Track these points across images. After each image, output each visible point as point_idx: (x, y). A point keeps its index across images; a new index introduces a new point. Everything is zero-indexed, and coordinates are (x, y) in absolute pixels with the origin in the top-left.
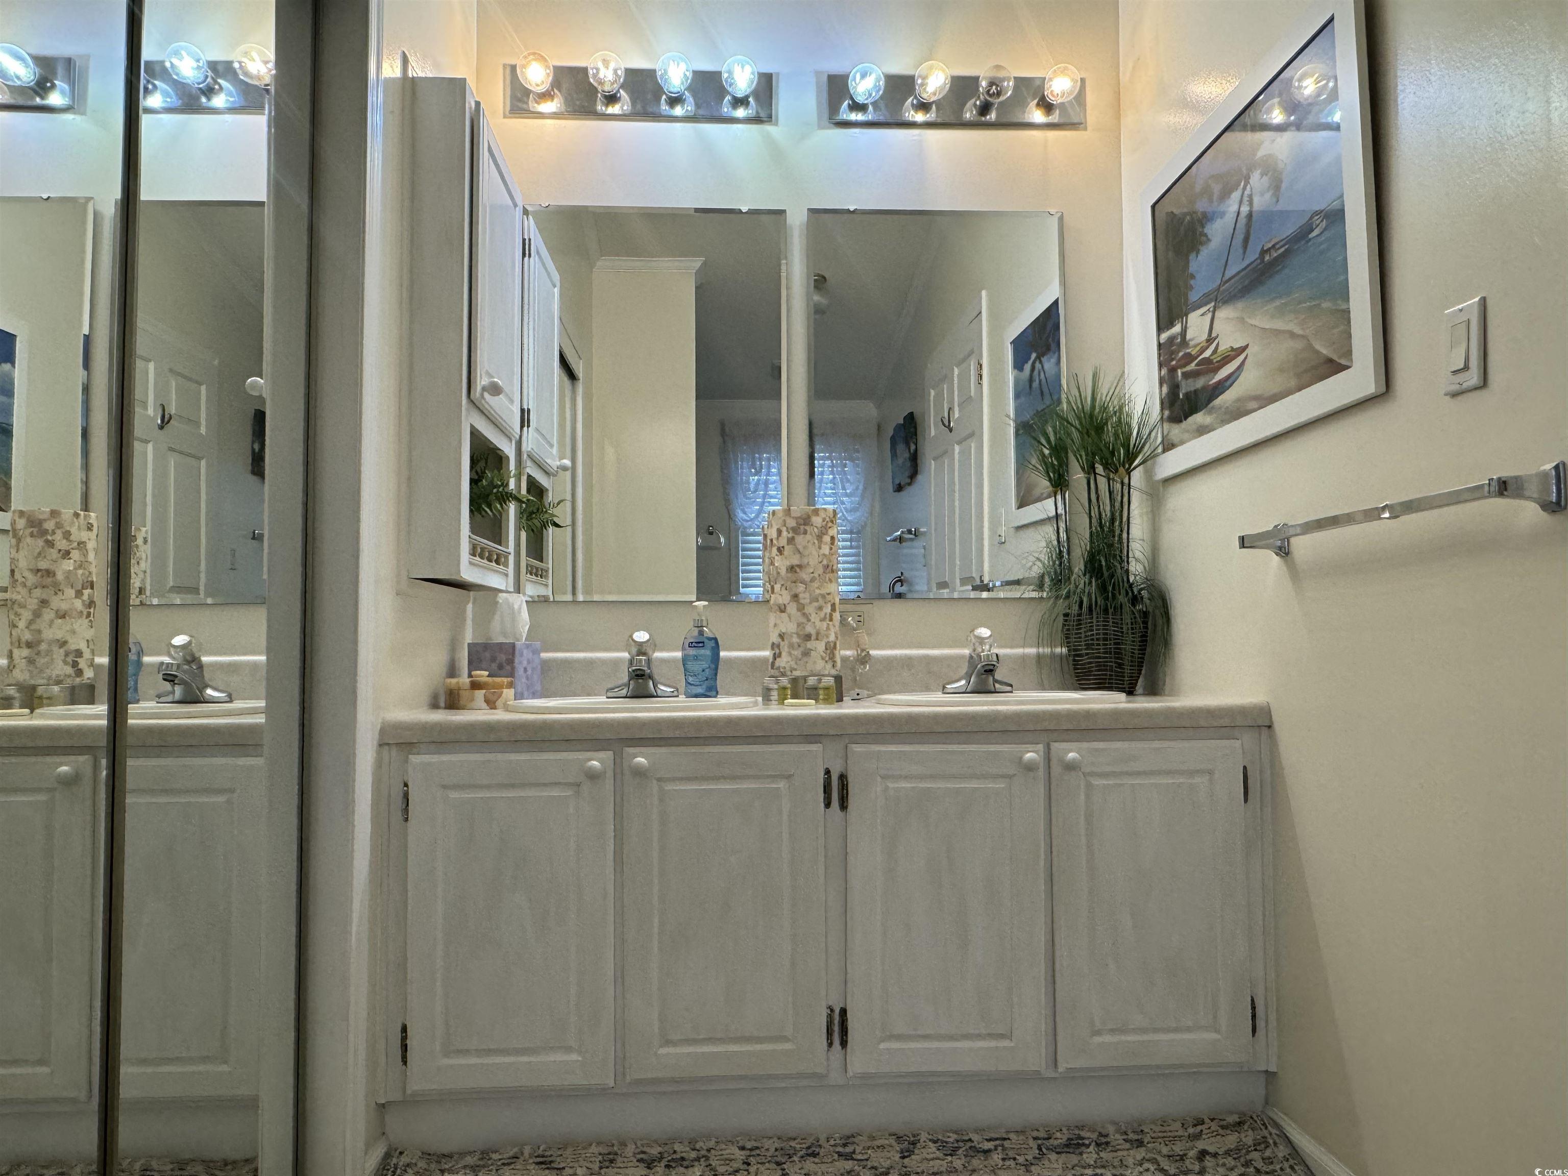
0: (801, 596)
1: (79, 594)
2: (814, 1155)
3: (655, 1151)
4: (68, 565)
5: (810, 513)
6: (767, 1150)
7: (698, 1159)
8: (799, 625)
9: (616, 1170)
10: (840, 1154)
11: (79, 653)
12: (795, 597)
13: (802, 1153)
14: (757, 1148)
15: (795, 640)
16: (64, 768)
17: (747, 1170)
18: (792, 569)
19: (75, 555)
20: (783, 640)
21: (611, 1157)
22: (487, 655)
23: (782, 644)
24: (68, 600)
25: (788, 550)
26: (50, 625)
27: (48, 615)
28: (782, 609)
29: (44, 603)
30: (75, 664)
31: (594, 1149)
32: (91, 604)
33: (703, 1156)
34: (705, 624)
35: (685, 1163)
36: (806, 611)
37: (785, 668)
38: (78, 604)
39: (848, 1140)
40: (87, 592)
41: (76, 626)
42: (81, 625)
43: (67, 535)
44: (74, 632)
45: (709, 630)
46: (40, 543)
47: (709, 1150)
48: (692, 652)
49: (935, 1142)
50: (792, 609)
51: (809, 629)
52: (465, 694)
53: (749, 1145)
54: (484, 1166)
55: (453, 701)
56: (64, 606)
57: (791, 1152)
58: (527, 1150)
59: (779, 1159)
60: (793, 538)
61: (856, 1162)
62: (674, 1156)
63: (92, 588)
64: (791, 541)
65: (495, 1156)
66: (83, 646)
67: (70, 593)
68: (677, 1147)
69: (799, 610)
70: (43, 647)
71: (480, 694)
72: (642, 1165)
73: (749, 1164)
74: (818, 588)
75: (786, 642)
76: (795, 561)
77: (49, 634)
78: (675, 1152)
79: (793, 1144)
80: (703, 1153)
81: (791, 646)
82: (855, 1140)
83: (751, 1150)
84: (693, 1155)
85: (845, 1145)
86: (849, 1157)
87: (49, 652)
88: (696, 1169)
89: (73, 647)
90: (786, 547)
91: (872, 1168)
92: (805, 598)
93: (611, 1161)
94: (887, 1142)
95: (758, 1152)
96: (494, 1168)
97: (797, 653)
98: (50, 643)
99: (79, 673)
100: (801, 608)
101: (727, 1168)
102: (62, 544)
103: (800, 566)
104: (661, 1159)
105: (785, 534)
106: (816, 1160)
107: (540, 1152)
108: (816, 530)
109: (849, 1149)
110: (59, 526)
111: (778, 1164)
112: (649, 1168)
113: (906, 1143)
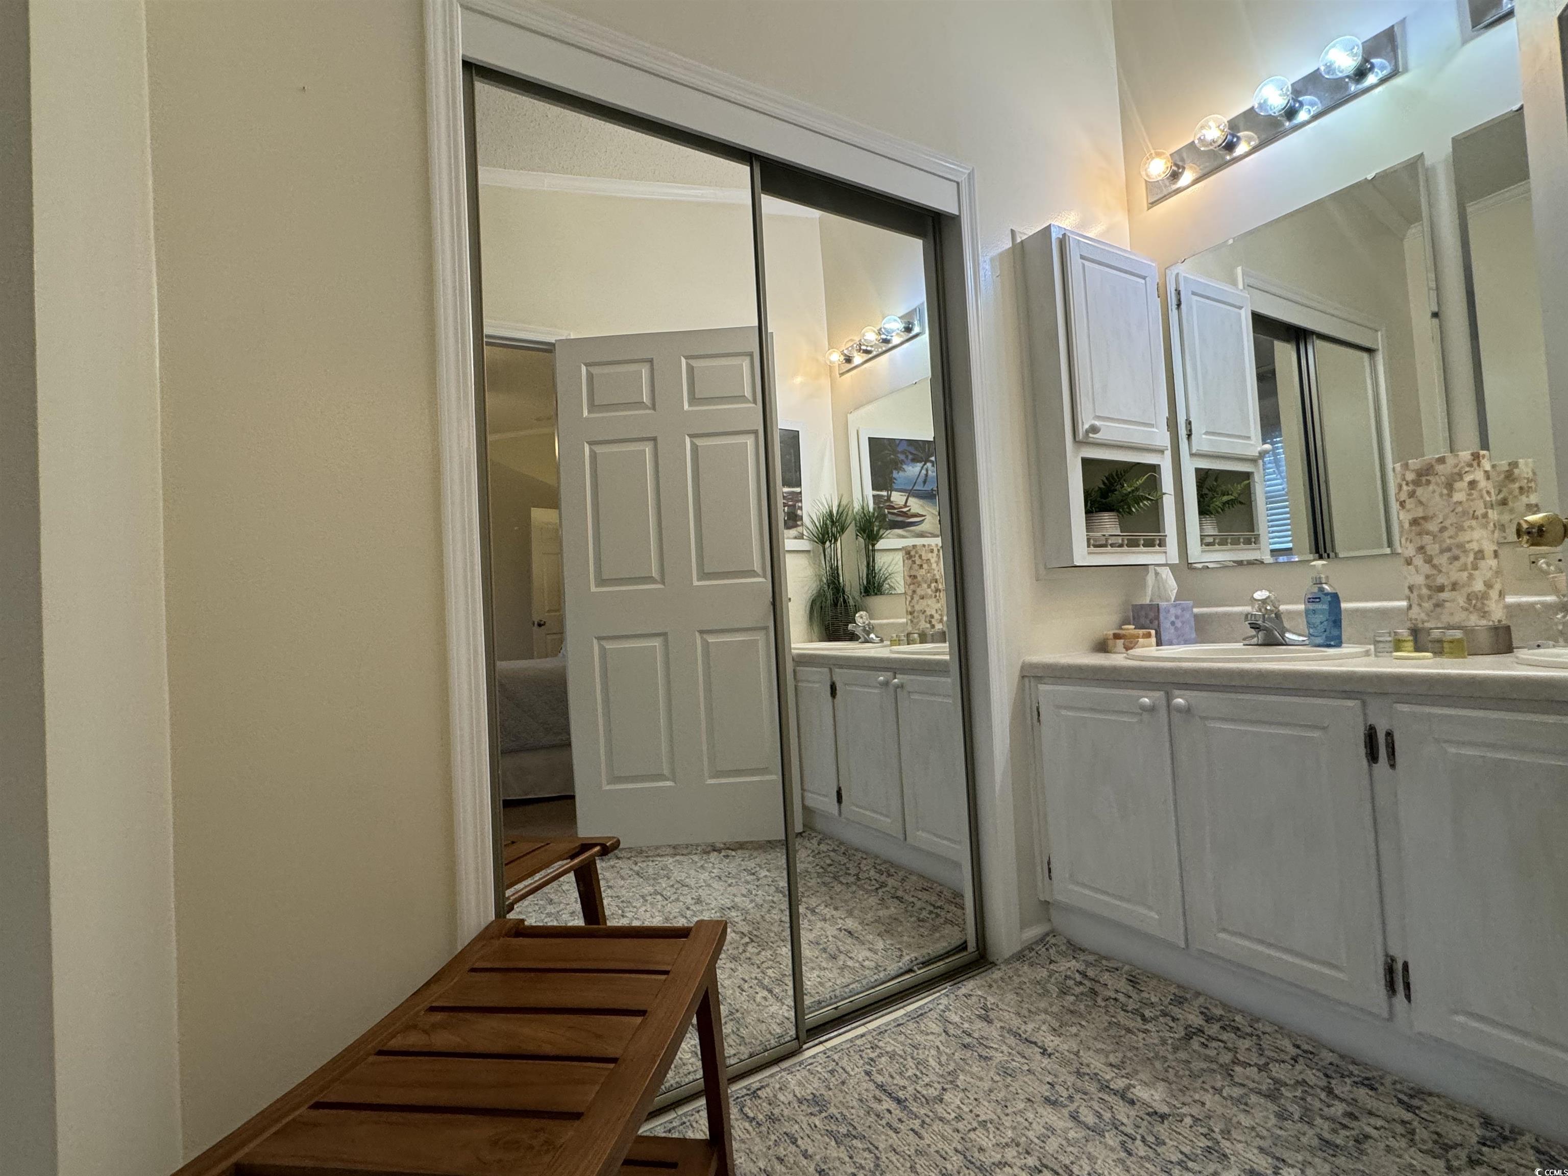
0: (1428, 548)
1: (929, 586)
2: (1373, 1088)
3: (1218, 1012)
4: (923, 572)
5: (1434, 463)
6: (1321, 1060)
7: (1251, 1035)
8: (1427, 577)
9: (1180, 1011)
10: (1400, 1101)
11: (932, 616)
12: (1421, 549)
13: (1356, 1079)
14: (1311, 1053)
15: (1425, 591)
16: (881, 678)
17: (1293, 1066)
18: (1415, 522)
19: (925, 566)
20: (1412, 592)
21: (1181, 1000)
22: (1143, 613)
23: (1412, 596)
24: (924, 589)
25: (1410, 504)
26: (917, 603)
27: (916, 598)
28: (1409, 562)
29: (914, 592)
30: (930, 622)
31: (1173, 989)
32: (937, 590)
33: (1257, 1035)
34: (1324, 581)
35: (1239, 1033)
36: (1435, 561)
37: (1416, 620)
38: (929, 591)
39: (1419, 1093)
40: (933, 585)
41: (929, 602)
42: (931, 602)
43: (920, 557)
44: (928, 605)
45: (1330, 586)
46: (910, 561)
47: (1264, 1033)
48: (1311, 606)
49: (1538, 1151)
50: (1419, 561)
51: (1441, 580)
52: (1111, 643)
53: (1306, 1047)
54: (1094, 966)
55: (1102, 647)
56: (923, 593)
57: (1346, 1073)
58: (1127, 968)
59: (1329, 1072)
60: (1414, 492)
61: (1418, 1119)
62: (1232, 1023)
63: (936, 582)
64: (1412, 494)
65: (1104, 962)
66: (933, 612)
67: (925, 586)
68: (1238, 1018)
69: (1426, 562)
70: (916, 614)
71: (1120, 643)
72: (1201, 1017)
73: (1296, 1061)
74: (1450, 537)
75: (1415, 593)
76: (1420, 513)
77: (917, 608)
78: (1234, 1021)
79: (1351, 1067)
80: (1260, 1033)
81: (1420, 597)
82: (1429, 1099)
83: (1305, 1052)
84: (1249, 1030)
85: (1411, 1097)
86: (1409, 1108)
87: (918, 617)
88: (1246, 1041)
89: (928, 613)
90: (1408, 501)
91: (1437, 1133)
92: (1433, 548)
93: (1180, 1003)
94: (1470, 1120)
95: (1311, 1056)
96: (1099, 969)
97: (1427, 605)
98: (918, 612)
99: (933, 626)
100: (1429, 560)
101: (1276, 1055)
102: (918, 562)
103: (1424, 518)
104: (1219, 1020)
105: (1405, 488)
106: (1370, 1093)
107: (1133, 974)
108: (1443, 478)
109: (1416, 1102)
110: (916, 552)
111: (1326, 1076)
112: (1207, 1021)
113: (1496, 1134)
